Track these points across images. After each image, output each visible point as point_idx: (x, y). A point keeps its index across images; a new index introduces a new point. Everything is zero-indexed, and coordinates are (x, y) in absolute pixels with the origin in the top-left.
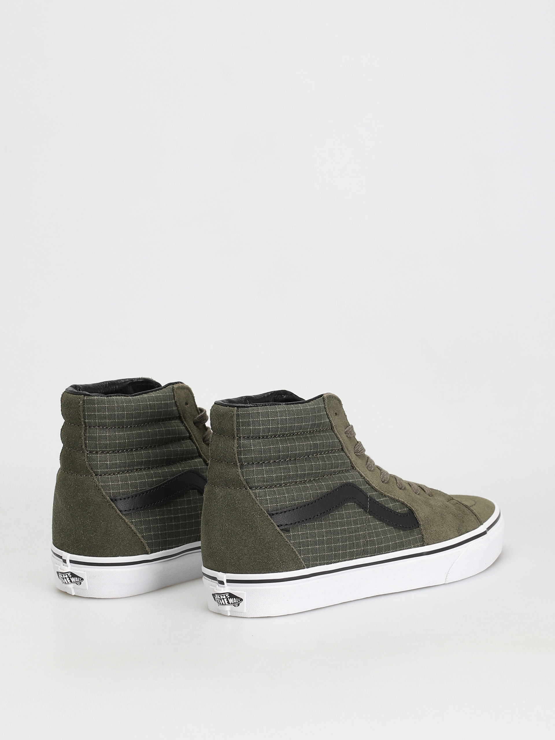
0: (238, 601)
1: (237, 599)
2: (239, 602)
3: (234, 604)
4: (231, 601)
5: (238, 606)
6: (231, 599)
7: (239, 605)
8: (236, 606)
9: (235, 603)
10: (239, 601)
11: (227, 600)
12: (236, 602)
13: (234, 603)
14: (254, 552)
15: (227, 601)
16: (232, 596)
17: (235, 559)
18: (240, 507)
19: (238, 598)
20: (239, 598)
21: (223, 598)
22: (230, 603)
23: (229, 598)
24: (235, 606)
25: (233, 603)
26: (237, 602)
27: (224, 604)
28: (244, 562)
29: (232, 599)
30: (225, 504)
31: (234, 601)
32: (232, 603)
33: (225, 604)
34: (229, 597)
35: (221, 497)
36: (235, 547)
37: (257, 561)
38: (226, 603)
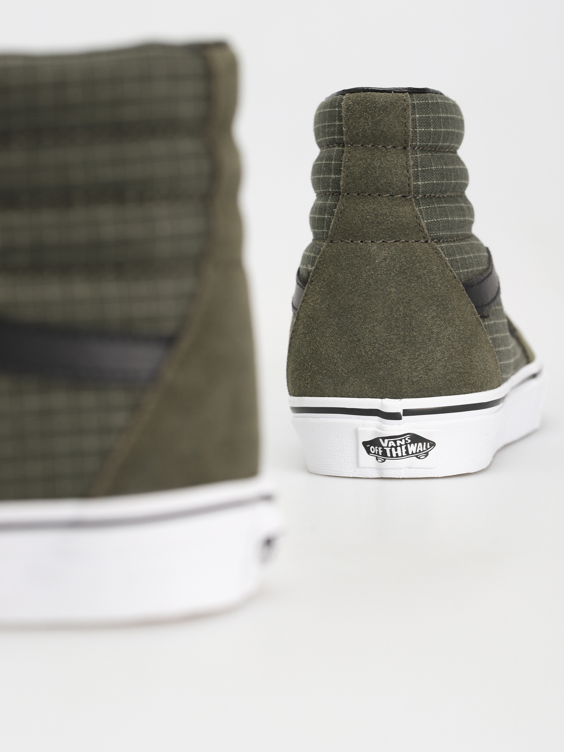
0: (426, 447)
1: (425, 443)
2: (428, 449)
3: (417, 455)
4: (412, 448)
5: (426, 456)
6: (412, 445)
7: (427, 454)
8: (421, 458)
9: (420, 452)
10: (428, 447)
11: (405, 447)
12: (422, 450)
13: (418, 451)
14: (452, 356)
15: (406, 450)
16: (416, 439)
17: (420, 370)
18: (424, 274)
19: (427, 441)
20: (429, 441)
21: (400, 444)
22: (410, 453)
23: (410, 444)
24: (419, 458)
25: (416, 453)
26: (425, 449)
27: (400, 455)
28: (436, 375)
29: (416, 444)
30: (394, 270)
31: (418, 449)
32: (414, 452)
33: (402, 456)
34: (409, 441)
35: (385, 259)
36: (420, 348)
37: (457, 371)
38: (404, 454)
